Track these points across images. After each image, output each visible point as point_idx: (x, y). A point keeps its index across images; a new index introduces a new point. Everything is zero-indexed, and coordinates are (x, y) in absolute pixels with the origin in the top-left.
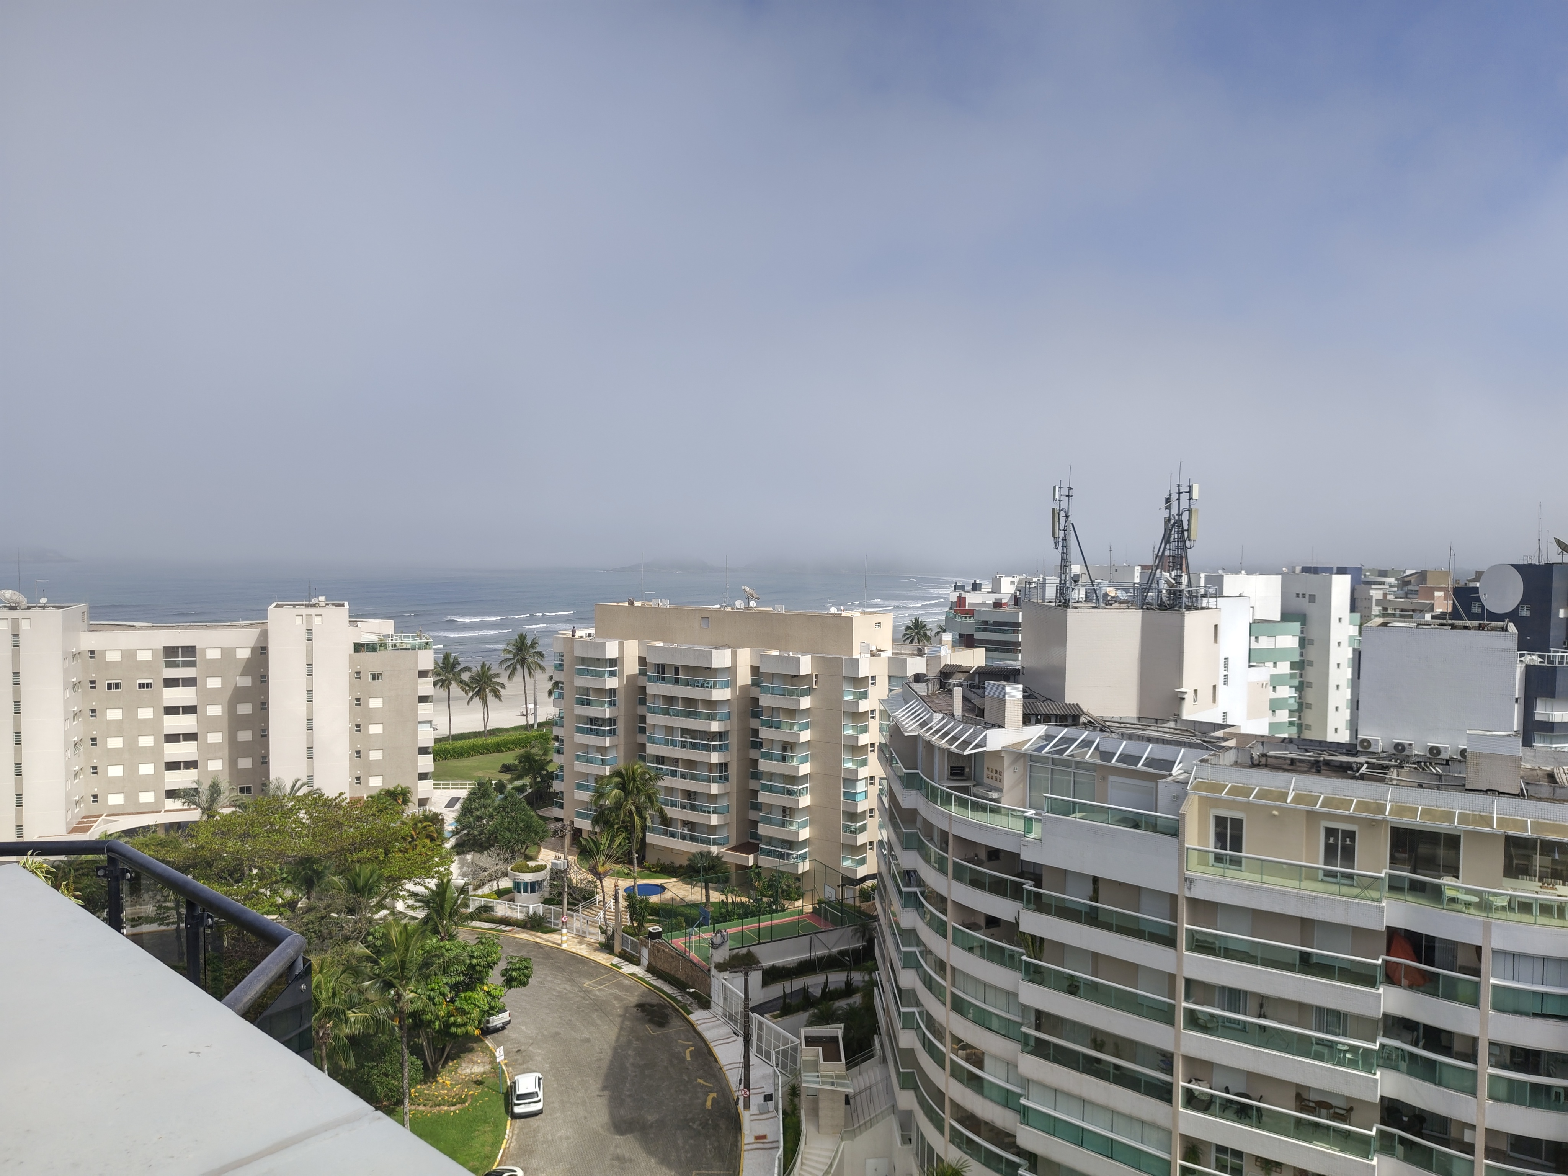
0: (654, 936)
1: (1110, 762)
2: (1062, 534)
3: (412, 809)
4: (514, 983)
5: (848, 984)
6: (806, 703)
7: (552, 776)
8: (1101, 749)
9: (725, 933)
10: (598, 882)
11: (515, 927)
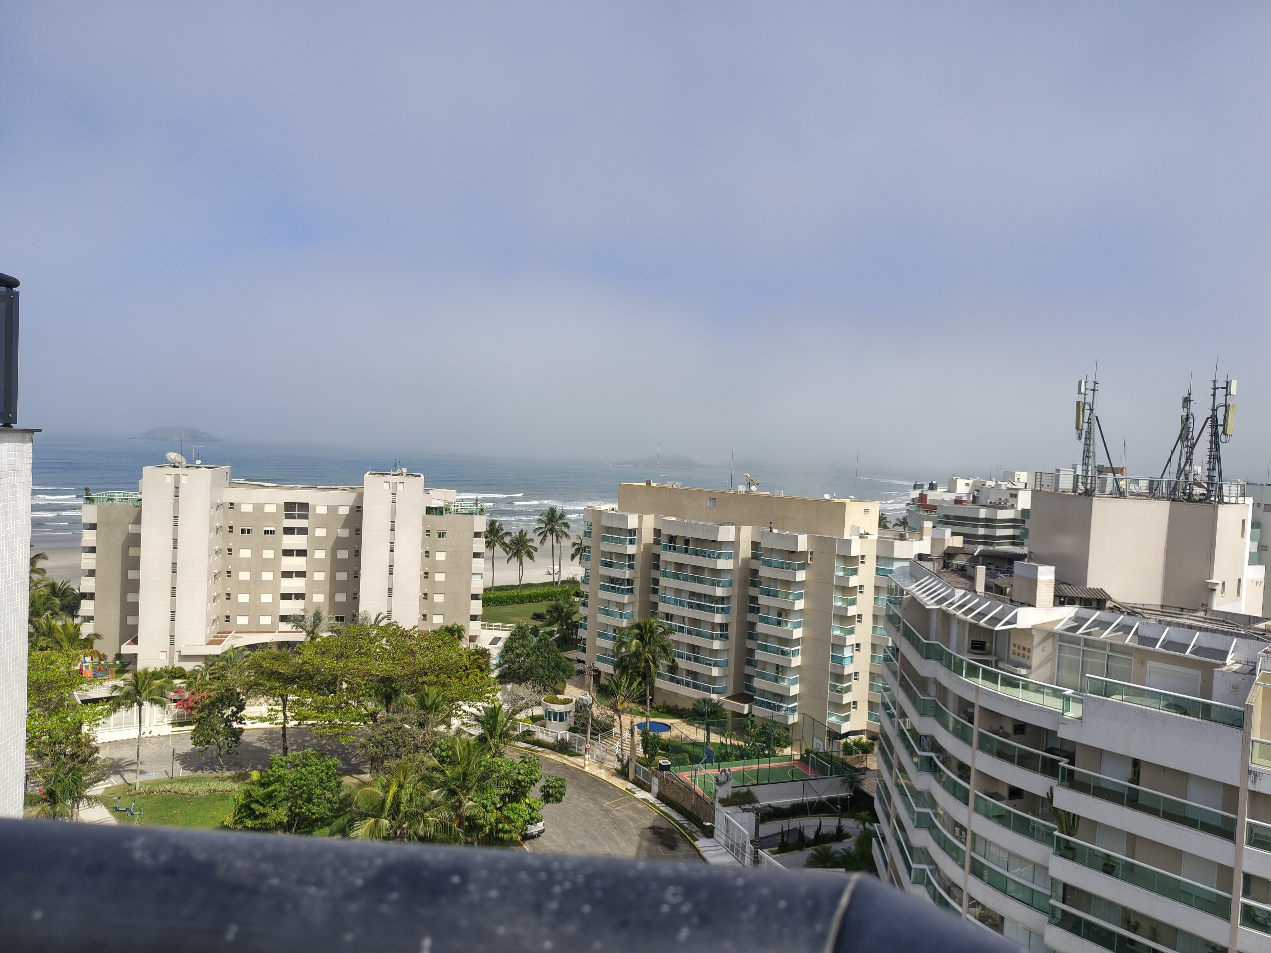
0: (663, 768)
1: (1154, 647)
2: (1085, 426)
3: (464, 644)
4: (551, 799)
5: (840, 829)
6: (801, 576)
7: (576, 626)
8: (1140, 633)
9: (729, 773)
10: (616, 717)
11: (546, 749)
